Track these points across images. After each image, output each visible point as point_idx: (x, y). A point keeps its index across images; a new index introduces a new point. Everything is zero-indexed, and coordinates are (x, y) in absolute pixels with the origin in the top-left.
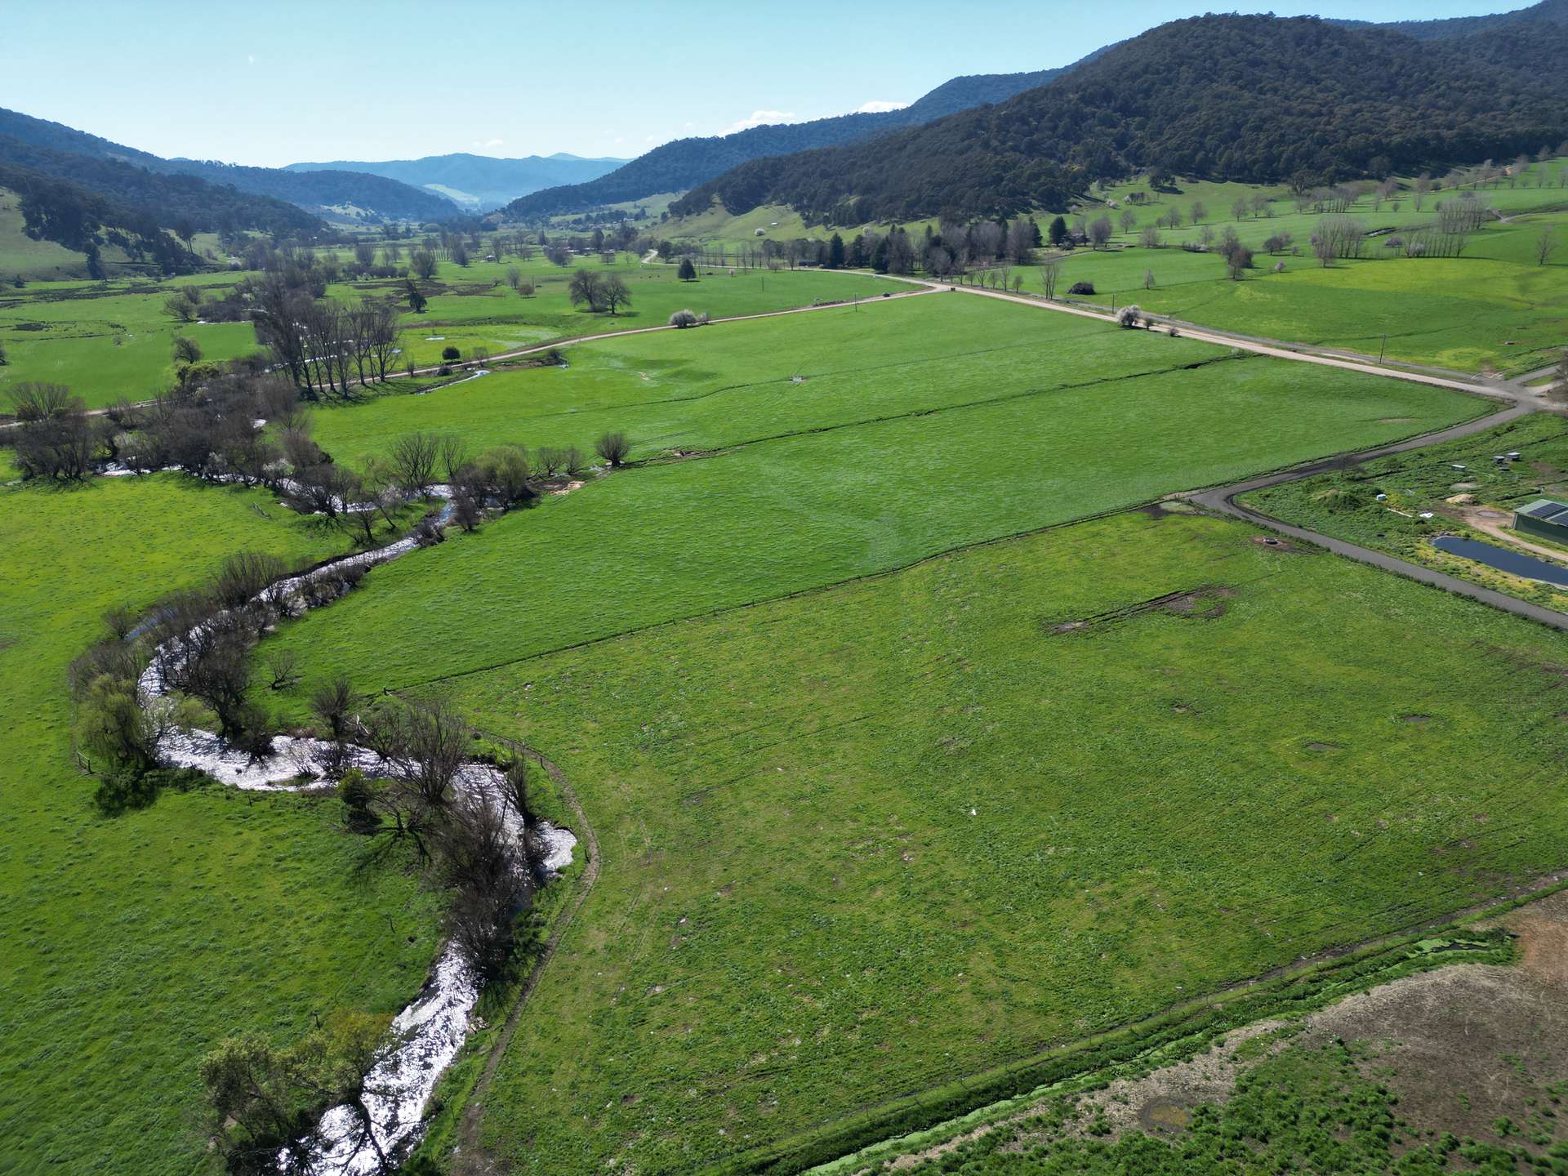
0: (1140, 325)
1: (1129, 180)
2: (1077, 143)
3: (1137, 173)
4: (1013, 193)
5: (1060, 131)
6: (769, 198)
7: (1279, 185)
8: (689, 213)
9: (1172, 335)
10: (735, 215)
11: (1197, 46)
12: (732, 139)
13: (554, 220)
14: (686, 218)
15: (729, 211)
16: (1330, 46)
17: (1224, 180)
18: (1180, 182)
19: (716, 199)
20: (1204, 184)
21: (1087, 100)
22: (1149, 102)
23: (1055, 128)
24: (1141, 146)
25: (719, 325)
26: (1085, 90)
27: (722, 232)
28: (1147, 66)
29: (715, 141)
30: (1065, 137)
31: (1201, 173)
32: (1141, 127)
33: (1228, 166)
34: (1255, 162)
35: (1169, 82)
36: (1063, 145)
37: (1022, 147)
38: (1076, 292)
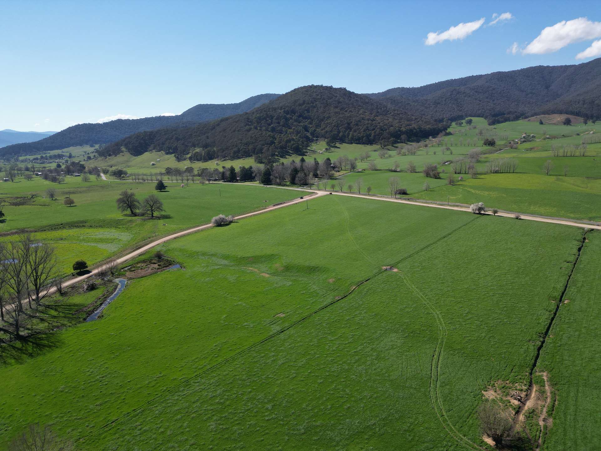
0: (490, 213)
1: (316, 143)
2: (290, 128)
3: (317, 140)
4: (282, 148)
5: (281, 123)
6: (150, 149)
7: (374, 145)
8: (110, 155)
9: (517, 218)
10: (135, 156)
11: (318, 95)
12: (106, 124)
13: (21, 158)
14: (108, 157)
15: (131, 154)
16: (354, 98)
17: (352, 143)
18: (338, 145)
19: (123, 149)
20: (344, 145)
21: (287, 113)
22: (310, 114)
23: (279, 123)
24: (315, 130)
25: (241, 222)
26: (285, 109)
27: (130, 164)
28: (304, 101)
29: (98, 125)
30: (283, 126)
31: (342, 141)
32: (311, 123)
33: (352, 139)
34: (363, 137)
35: (314, 107)
36: (284, 129)
37: (269, 130)
38: (400, 193)
